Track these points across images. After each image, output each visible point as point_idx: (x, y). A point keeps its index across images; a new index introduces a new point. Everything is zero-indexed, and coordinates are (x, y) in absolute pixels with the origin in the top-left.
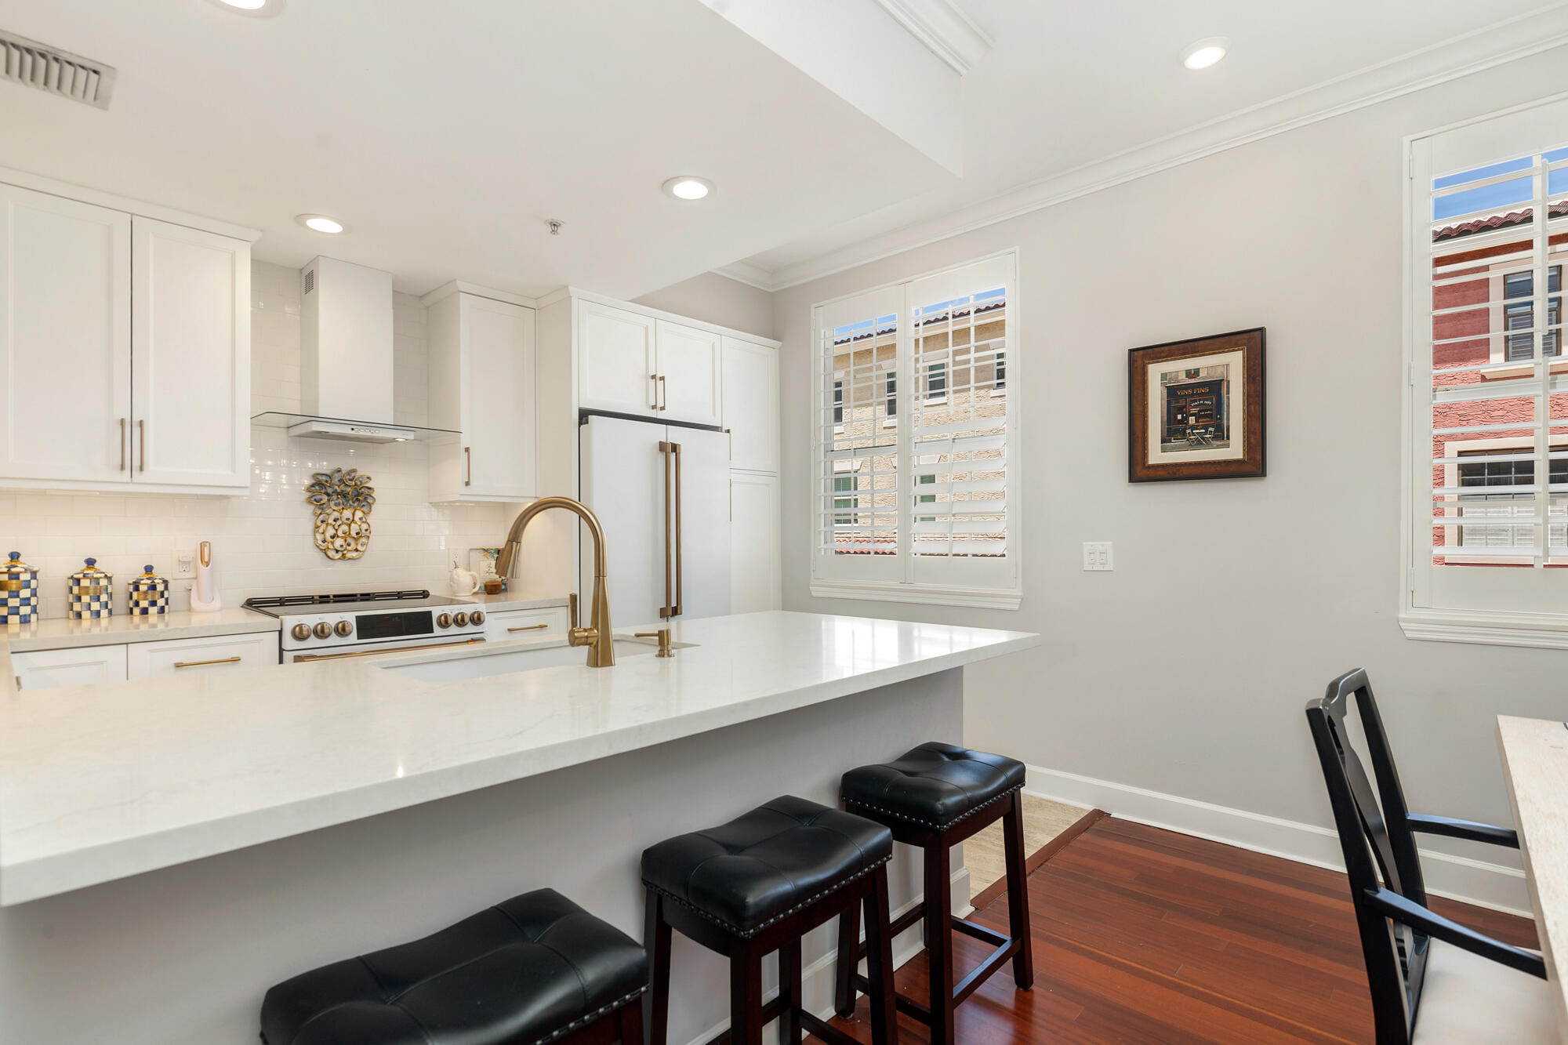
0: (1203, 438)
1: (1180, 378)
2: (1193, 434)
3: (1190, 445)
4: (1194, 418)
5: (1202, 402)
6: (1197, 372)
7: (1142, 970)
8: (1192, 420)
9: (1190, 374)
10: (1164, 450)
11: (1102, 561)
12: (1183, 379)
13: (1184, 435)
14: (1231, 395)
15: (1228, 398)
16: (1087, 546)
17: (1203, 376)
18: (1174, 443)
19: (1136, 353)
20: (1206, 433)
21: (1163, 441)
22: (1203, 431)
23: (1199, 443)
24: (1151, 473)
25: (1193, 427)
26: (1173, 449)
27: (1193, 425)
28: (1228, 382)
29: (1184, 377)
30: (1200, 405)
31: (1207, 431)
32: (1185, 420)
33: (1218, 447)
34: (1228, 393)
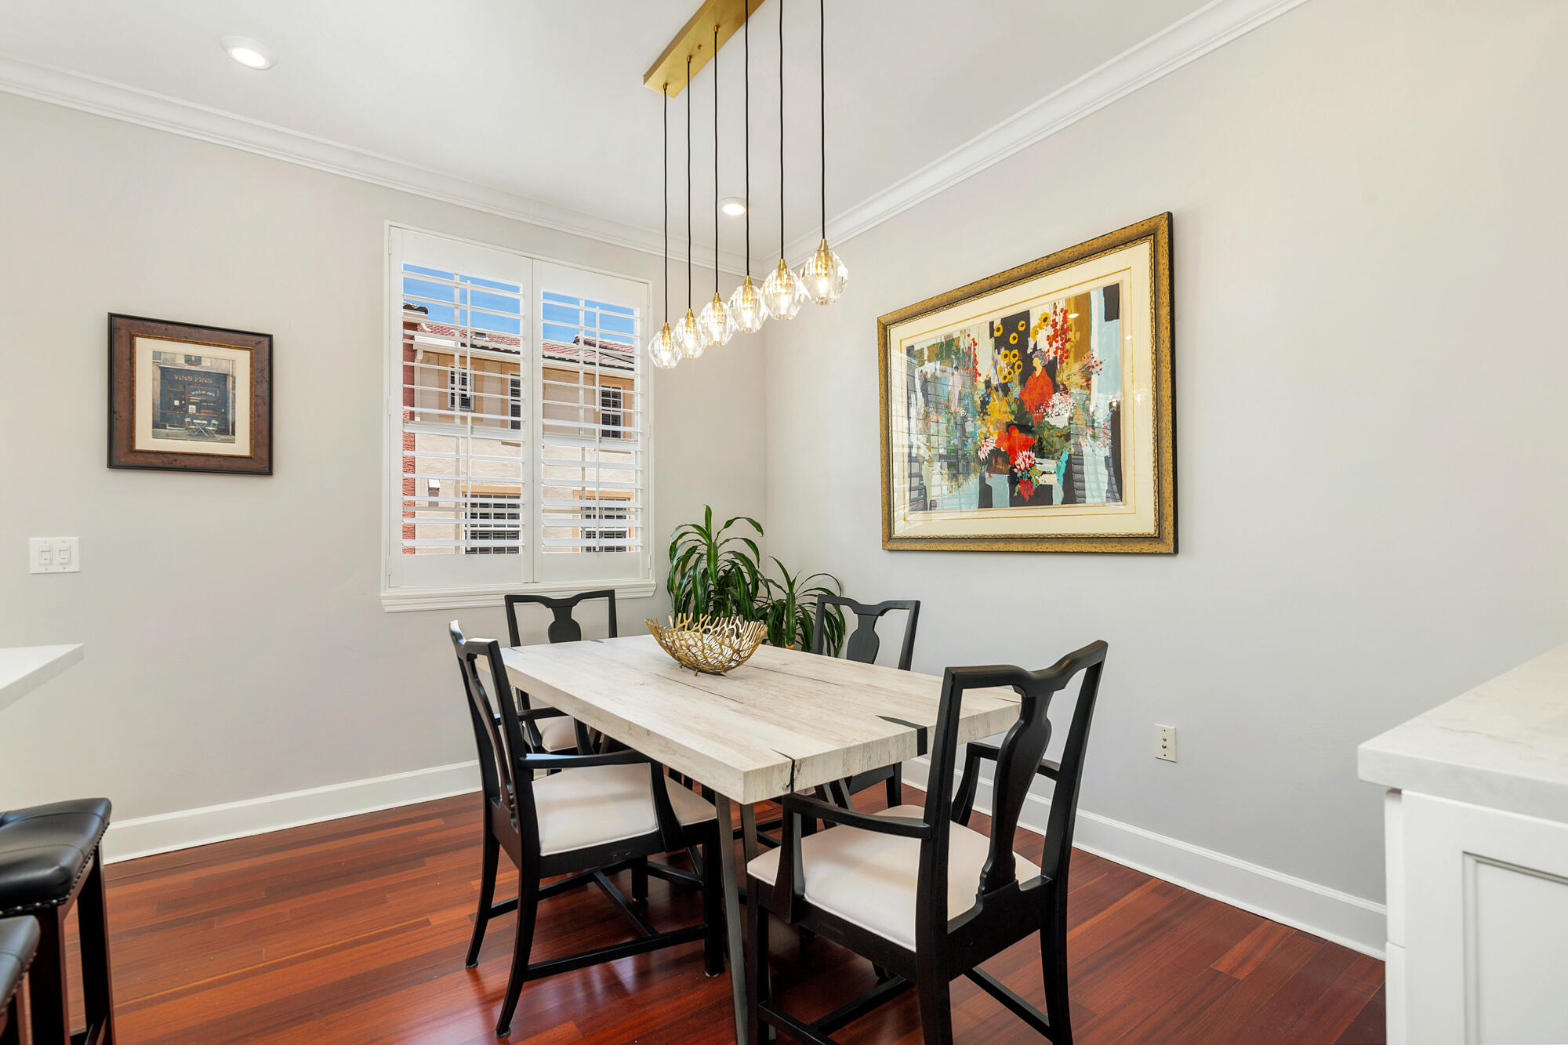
0: (204, 429)
1: (177, 362)
2: (194, 424)
3: (190, 435)
4: (194, 407)
5: (204, 392)
6: (198, 360)
7: (229, 977)
8: (192, 409)
9: (188, 359)
10: (155, 436)
11: (63, 561)
12: (181, 363)
13: (181, 424)
14: (237, 392)
15: (234, 394)
16: (36, 543)
17: (206, 365)
18: (169, 430)
19: (117, 319)
20: (208, 425)
21: (155, 425)
22: (205, 422)
23: (201, 434)
24: (140, 460)
25: (193, 417)
26: (167, 436)
27: (193, 414)
28: (234, 378)
29: (183, 361)
30: (201, 394)
31: (209, 422)
32: (183, 408)
33: (223, 441)
34: (234, 388)
